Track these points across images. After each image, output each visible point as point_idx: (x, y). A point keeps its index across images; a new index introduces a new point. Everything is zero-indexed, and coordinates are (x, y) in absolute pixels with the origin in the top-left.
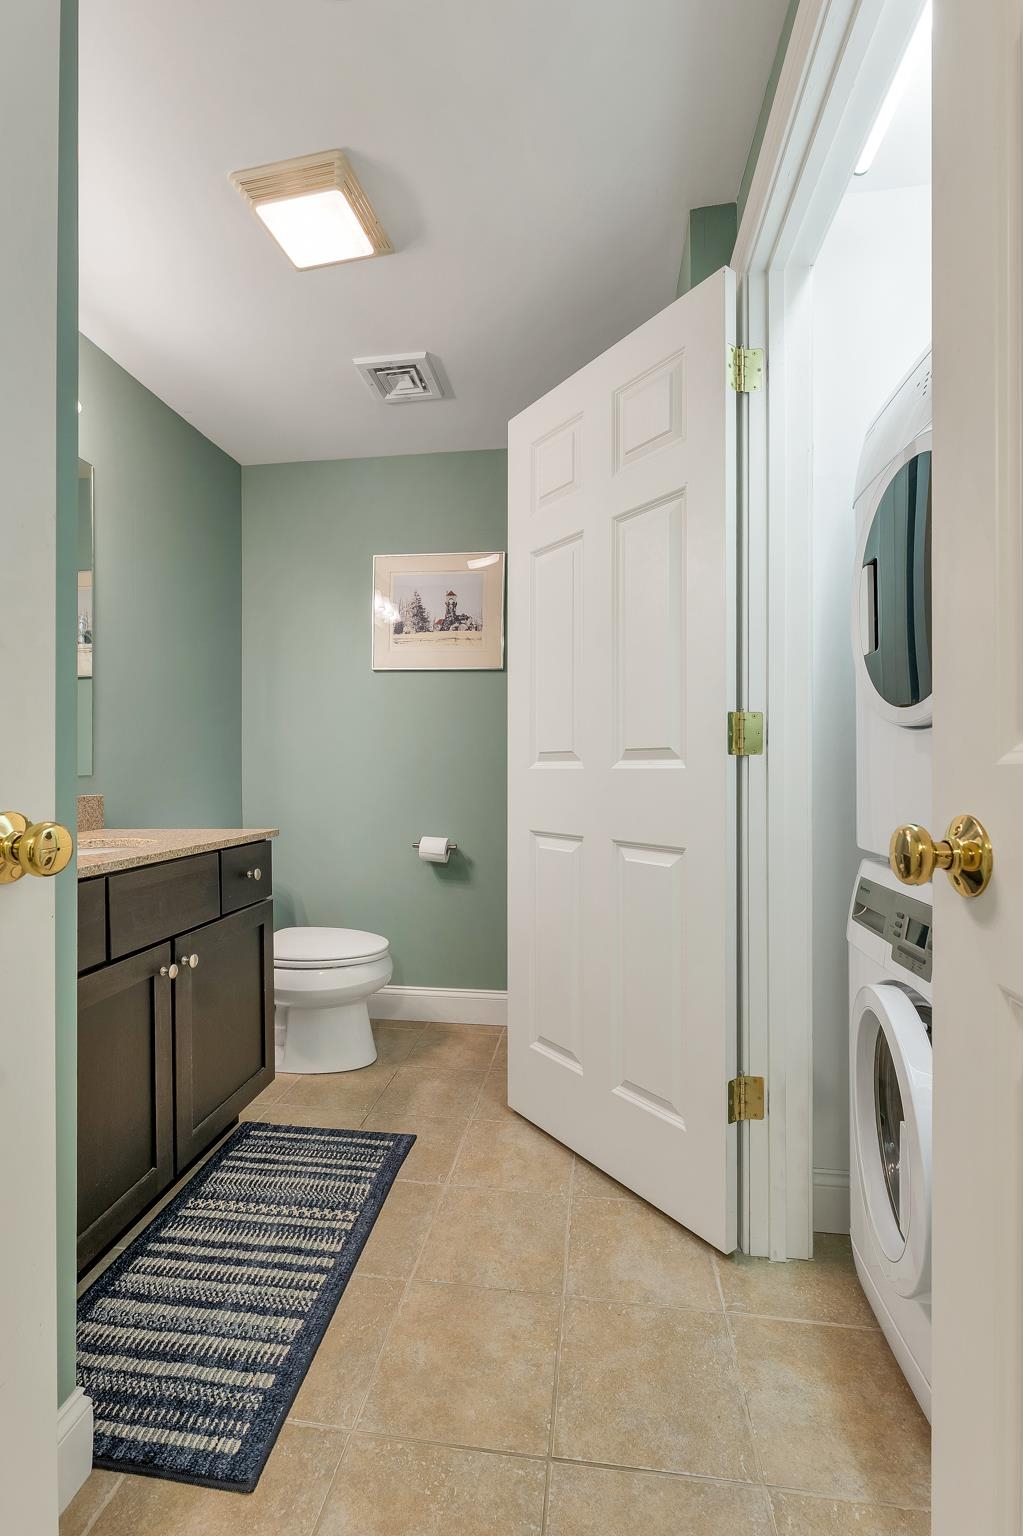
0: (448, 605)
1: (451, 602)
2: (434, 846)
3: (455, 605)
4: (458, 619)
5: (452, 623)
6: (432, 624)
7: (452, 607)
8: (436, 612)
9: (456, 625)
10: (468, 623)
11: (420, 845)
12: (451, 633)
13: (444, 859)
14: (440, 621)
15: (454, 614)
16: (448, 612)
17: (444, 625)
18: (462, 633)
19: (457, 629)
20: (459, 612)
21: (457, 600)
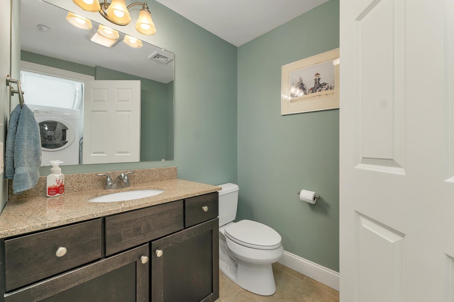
0: (316, 80)
1: (317, 78)
2: (307, 195)
3: (319, 79)
4: (321, 86)
5: (318, 88)
6: (307, 90)
7: (317, 81)
8: (310, 84)
9: (320, 88)
10: (326, 86)
11: (301, 193)
12: (317, 93)
13: (313, 202)
14: (312, 88)
15: (319, 84)
16: (316, 83)
17: (313, 90)
18: (323, 92)
19: (320, 90)
20: (321, 82)
21: (320, 76)
